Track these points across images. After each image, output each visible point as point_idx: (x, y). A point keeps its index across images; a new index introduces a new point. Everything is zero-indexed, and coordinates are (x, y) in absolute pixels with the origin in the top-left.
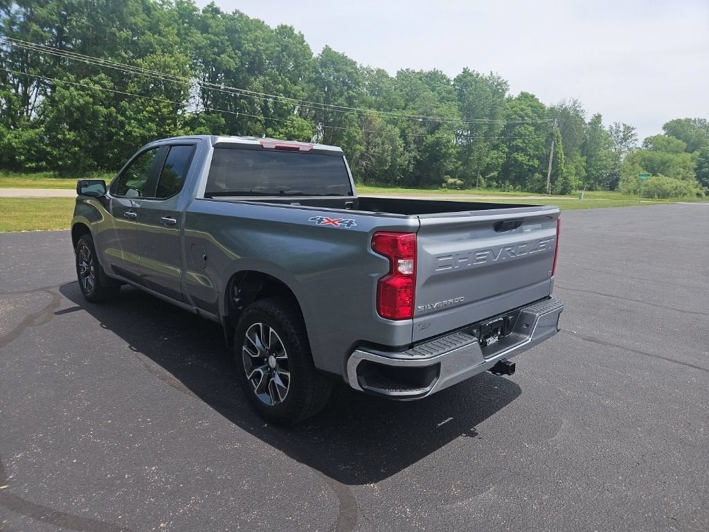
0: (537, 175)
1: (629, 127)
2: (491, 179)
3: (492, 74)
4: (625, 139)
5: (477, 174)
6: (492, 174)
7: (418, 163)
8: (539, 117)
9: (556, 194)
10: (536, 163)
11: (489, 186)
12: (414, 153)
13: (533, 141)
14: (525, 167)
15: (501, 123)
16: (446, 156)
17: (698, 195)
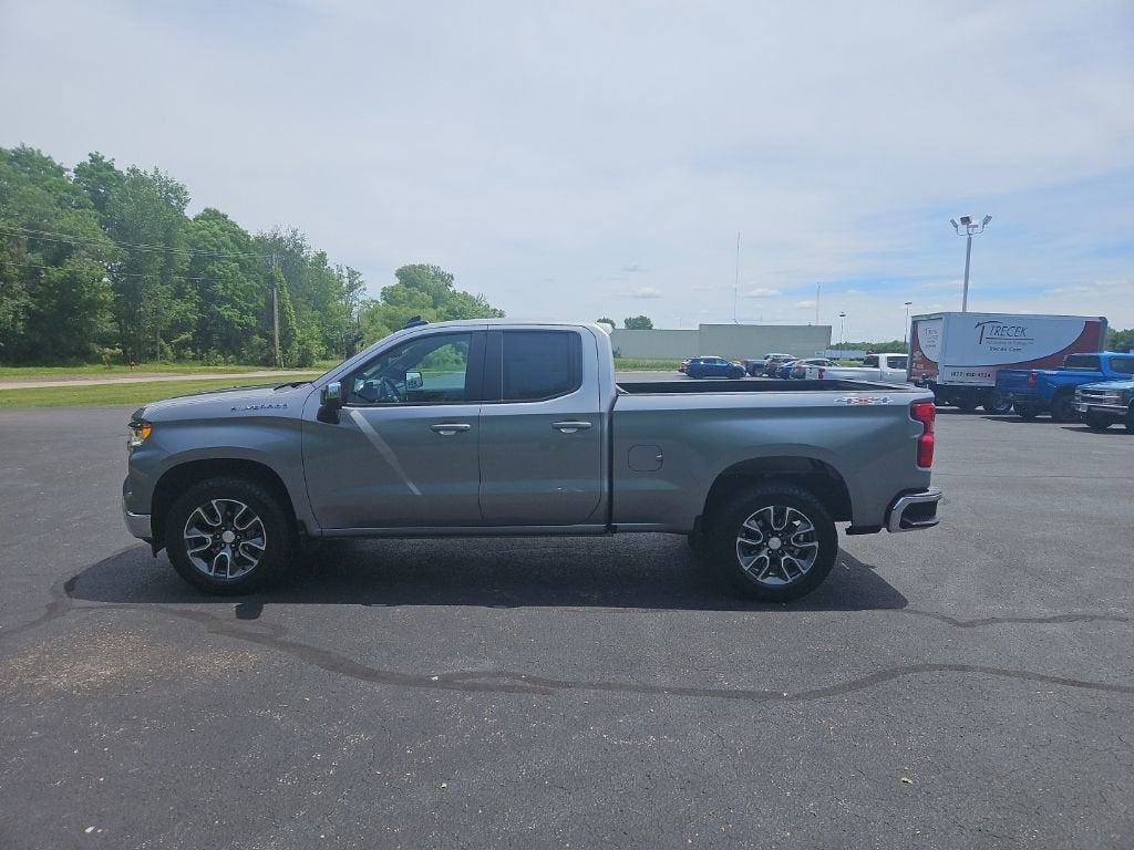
0: (257, 339)
1: (353, 272)
2: (184, 345)
3: (157, 172)
4: (352, 287)
5: (155, 336)
6: (183, 337)
7: (34, 318)
8: (241, 249)
9: (291, 367)
10: (253, 320)
11: (179, 358)
12: (23, 301)
13: (242, 285)
14: (236, 326)
15: (184, 254)
16: (93, 306)
17: (457, 361)
